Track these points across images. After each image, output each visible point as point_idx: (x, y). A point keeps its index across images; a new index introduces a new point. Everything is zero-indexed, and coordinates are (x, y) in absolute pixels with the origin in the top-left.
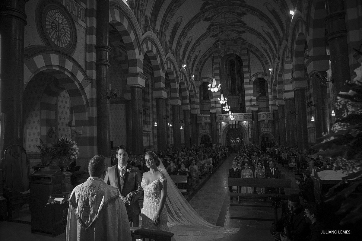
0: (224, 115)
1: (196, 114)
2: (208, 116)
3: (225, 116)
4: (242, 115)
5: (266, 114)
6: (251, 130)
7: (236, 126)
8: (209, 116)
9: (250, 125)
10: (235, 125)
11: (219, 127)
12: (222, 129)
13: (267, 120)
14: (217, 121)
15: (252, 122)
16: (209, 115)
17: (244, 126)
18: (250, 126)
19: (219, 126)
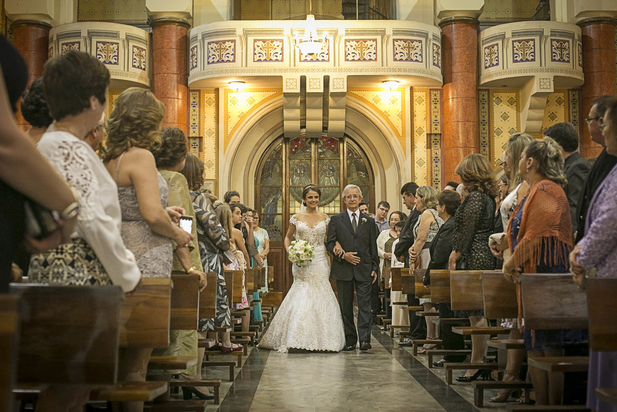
0: (247, 33)
1: (47, 27)
2: (129, 38)
3: (251, 39)
4: (375, 32)
5: (541, 33)
6: (429, 146)
7: (332, 112)
8: (139, 39)
9: (421, 110)
10: (325, 107)
11: (209, 123)
12: (228, 138)
13: (551, 76)
14: (194, 76)
15: (437, 94)
16: (142, 33)
17: (385, 115)
18: (421, 122)
19: (209, 111)
